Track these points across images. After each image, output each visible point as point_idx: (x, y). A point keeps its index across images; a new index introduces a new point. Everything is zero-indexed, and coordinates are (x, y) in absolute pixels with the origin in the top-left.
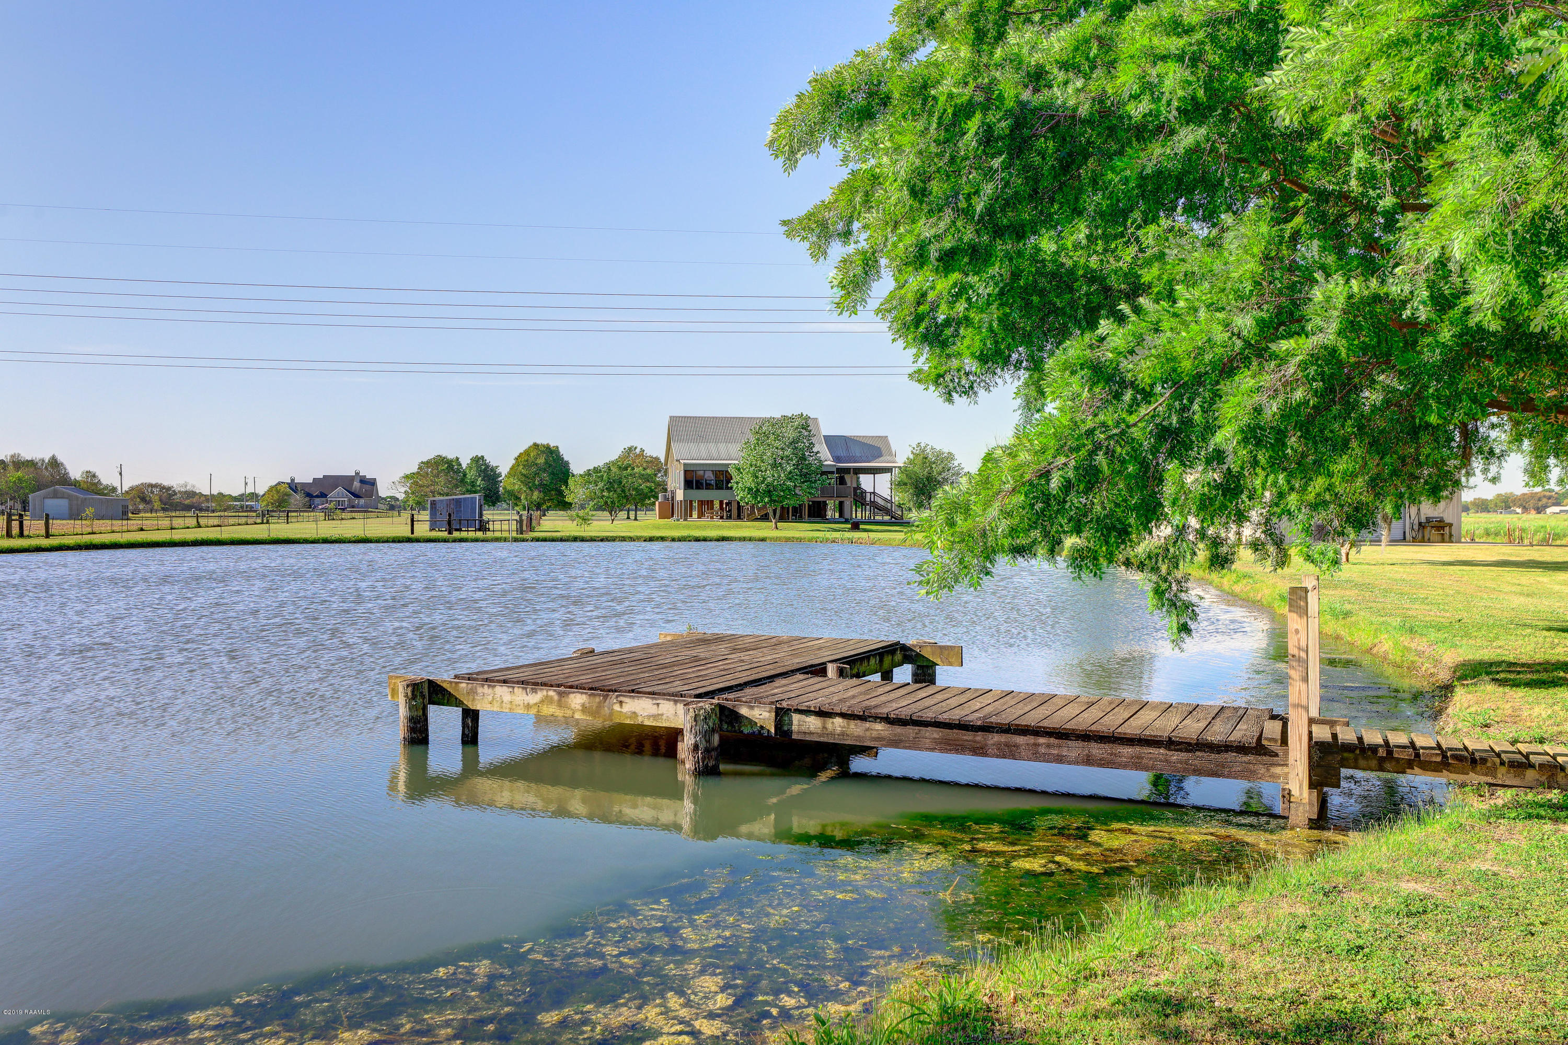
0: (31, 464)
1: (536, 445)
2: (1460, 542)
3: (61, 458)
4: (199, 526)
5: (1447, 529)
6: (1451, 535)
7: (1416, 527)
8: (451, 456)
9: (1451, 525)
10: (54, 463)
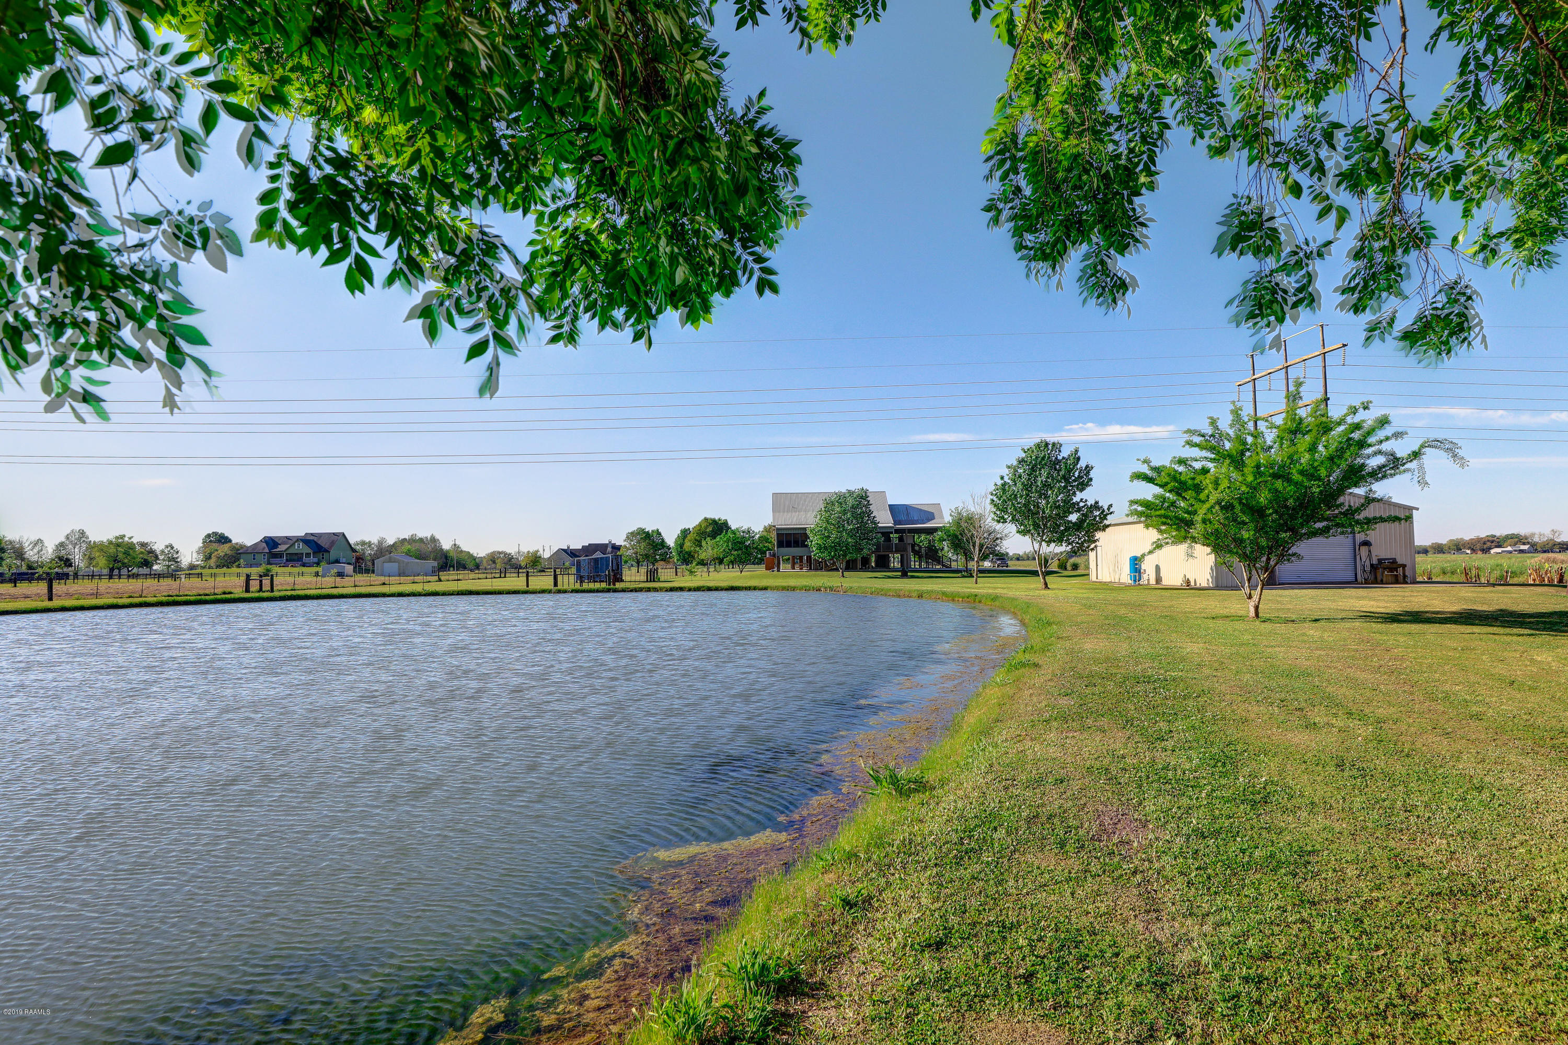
0: (421, 540)
1: (706, 519)
2: (1415, 582)
3: (437, 537)
4: (440, 580)
5: (1400, 570)
6: (1405, 576)
7: (1368, 568)
8: (649, 528)
9: (1404, 566)
10: (433, 540)
